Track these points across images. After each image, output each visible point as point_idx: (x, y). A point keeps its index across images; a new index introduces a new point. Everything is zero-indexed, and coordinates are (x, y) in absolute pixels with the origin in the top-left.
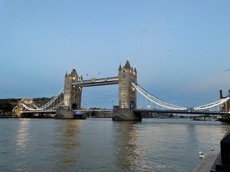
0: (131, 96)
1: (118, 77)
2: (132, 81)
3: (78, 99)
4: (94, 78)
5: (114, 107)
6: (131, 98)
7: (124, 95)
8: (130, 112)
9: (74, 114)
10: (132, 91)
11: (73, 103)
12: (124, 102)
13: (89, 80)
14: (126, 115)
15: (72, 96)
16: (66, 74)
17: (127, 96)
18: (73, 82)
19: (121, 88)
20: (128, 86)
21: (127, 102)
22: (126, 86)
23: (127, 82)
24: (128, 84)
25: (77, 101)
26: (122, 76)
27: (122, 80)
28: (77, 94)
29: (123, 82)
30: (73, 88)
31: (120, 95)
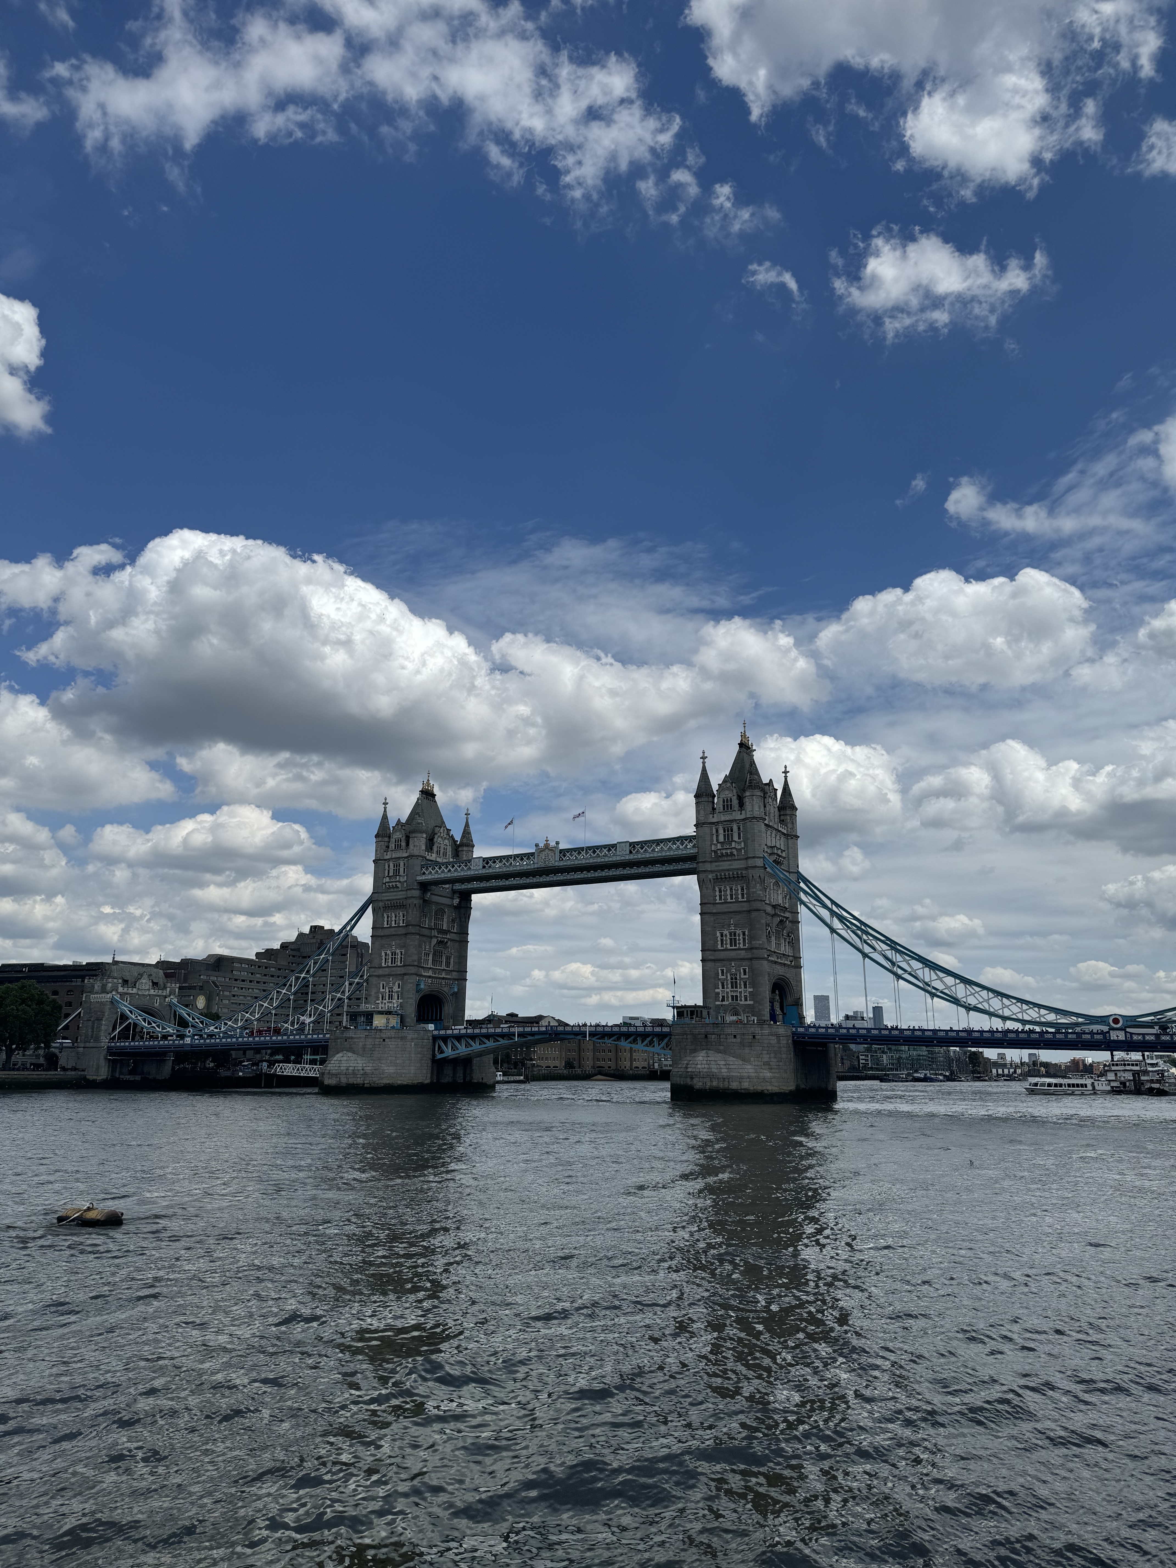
0: (773, 947)
1: (695, 838)
3: (448, 964)
4: (552, 843)
5: (682, 1011)
6: (774, 958)
7: (733, 942)
9: (434, 1055)
12: (734, 985)
13: (521, 857)
17: (751, 949)
18: (422, 867)
19: (715, 904)
20: (758, 890)
21: (754, 984)
22: (742, 889)
23: (746, 868)
24: (756, 877)
25: (444, 975)
26: (717, 831)
27: (719, 857)
28: (446, 932)
29: (725, 865)
30: (425, 901)
31: (711, 943)
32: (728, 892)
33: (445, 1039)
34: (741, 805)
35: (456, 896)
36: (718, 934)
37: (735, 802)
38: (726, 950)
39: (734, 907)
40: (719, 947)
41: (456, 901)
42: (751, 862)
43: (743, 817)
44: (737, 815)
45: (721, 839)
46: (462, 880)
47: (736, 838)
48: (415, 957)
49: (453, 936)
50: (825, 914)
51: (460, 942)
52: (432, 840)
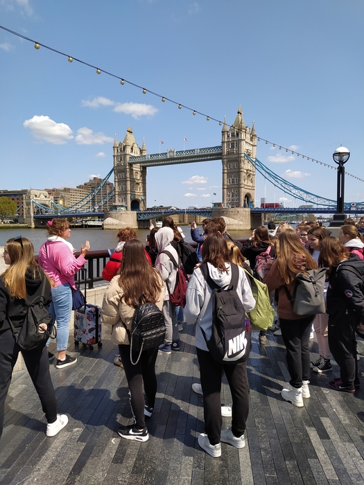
0: (246, 184)
1: (221, 147)
2: (248, 153)
3: (140, 190)
4: (173, 150)
5: (215, 204)
6: (246, 187)
7: (233, 182)
8: (244, 213)
9: (137, 218)
10: (248, 175)
13: (163, 154)
17: (239, 184)
19: (227, 170)
20: (242, 164)
21: (239, 196)
22: (237, 164)
23: (238, 157)
24: (242, 160)
25: (139, 194)
26: (229, 145)
29: (231, 156)
31: (226, 183)
32: (232, 165)
33: (140, 214)
34: (238, 134)
36: (228, 180)
37: (236, 134)
38: (231, 185)
39: (234, 171)
41: (142, 169)
42: (240, 155)
43: (238, 139)
44: (236, 139)
45: (230, 147)
46: (143, 162)
47: (235, 147)
48: (129, 188)
50: (263, 172)
51: (144, 183)
52: (132, 149)
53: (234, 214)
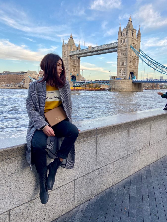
0: (132, 65)
1: (117, 43)
2: (134, 46)
3: (76, 70)
4: (91, 46)
5: (111, 77)
6: (131, 67)
7: (123, 64)
8: (128, 82)
9: (73, 85)
10: (133, 59)
11: (71, 74)
12: (123, 72)
13: (86, 49)
14: (123, 87)
15: (70, 67)
16: (63, 43)
17: (126, 65)
18: (70, 52)
19: (120, 56)
20: (129, 53)
21: (126, 72)
22: (126, 53)
23: (127, 48)
24: (129, 50)
25: (75, 72)
26: (122, 41)
27: (121, 47)
28: (75, 65)
29: (123, 48)
30: (71, 59)
31: (119, 64)
32: (123, 54)
33: (75, 83)
34: (127, 34)
35: (77, 58)
36: (120, 63)
37: (126, 34)
38: (122, 66)
39: (124, 57)
40: (120, 65)
41: (77, 59)
42: (128, 47)
43: (127, 37)
44: (126, 37)
45: (122, 42)
46: (79, 54)
47: (125, 42)
48: (69, 69)
49: (77, 65)
50: (142, 57)
51: (79, 66)
52: (72, 47)
53: (121, 83)
